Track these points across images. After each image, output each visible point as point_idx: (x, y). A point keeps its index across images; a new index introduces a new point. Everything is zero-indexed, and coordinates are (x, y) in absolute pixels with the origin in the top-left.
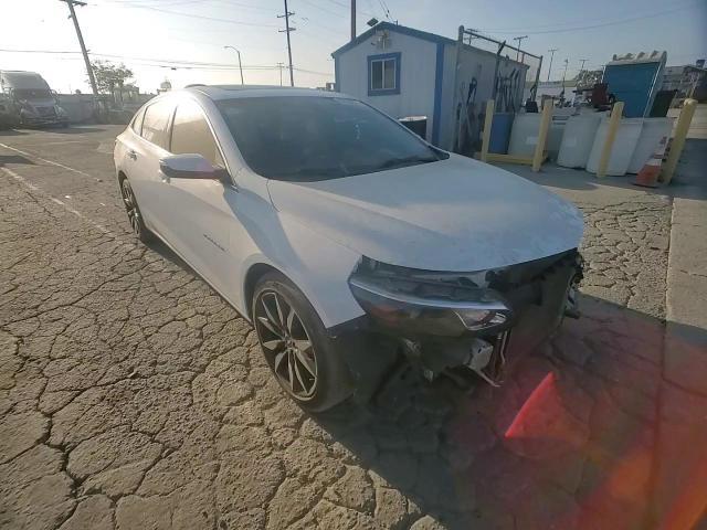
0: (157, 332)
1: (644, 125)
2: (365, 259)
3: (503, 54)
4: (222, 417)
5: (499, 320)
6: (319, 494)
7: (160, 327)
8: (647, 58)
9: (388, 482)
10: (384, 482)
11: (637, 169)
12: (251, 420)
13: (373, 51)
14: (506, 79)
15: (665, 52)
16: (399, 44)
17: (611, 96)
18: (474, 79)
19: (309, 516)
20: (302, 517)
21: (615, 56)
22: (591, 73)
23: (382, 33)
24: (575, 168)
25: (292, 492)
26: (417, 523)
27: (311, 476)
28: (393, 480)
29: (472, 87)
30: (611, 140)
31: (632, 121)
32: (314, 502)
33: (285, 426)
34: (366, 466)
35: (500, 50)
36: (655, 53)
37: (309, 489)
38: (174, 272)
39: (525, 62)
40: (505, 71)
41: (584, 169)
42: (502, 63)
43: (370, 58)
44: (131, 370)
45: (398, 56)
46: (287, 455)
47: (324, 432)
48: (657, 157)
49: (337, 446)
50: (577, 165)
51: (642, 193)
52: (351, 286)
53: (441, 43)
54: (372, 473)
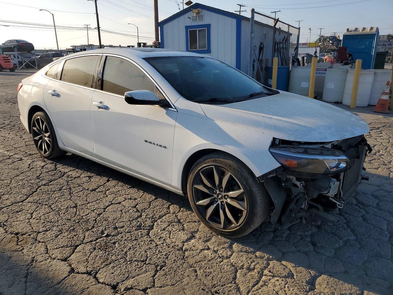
0: (104, 211)
1: (375, 73)
2: (274, 139)
3: (277, 26)
4: (182, 248)
5: (343, 165)
6: (261, 274)
7: (105, 209)
8: (368, 31)
9: (295, 265)
10: (293, 265)
11: (375, 102)
12: (201, 248)
13: (189, 23)
14: (280, 43)
15: (377, 28)
16: (208, 18)
17: (350, 55)
18: (261, 43)
19: (261, 283)
20: (257, 284)
21: (348, 29)
22: (327, 38)
23: (196, 11)
24: (335, 103)
25: (246, 275)
26: (318, 279)
27: (252, 267)
28: (298, 263)
29: (261, 49)
30: (357, 83)
31: (367, 71)
32: (260, 278)
33: (223, 248)
34: (280, 260)
35: (275, 24)
36: (372, 28)
37: (255, 273)
38: (90, 177)
39: (290, 32)
40: (279, 38)
41: (341, 103)
42: (277, 33)
43: (187, 28)
44: (102, 233)
45: (208, 26)
46: (233, 260)
47: (248, 248)
48: (386, 94)
49: (258, 254)
50: (336, 101)
51: (381, 116)
52: (271, 152)
53: (239, 18)
54: (284, 263)
